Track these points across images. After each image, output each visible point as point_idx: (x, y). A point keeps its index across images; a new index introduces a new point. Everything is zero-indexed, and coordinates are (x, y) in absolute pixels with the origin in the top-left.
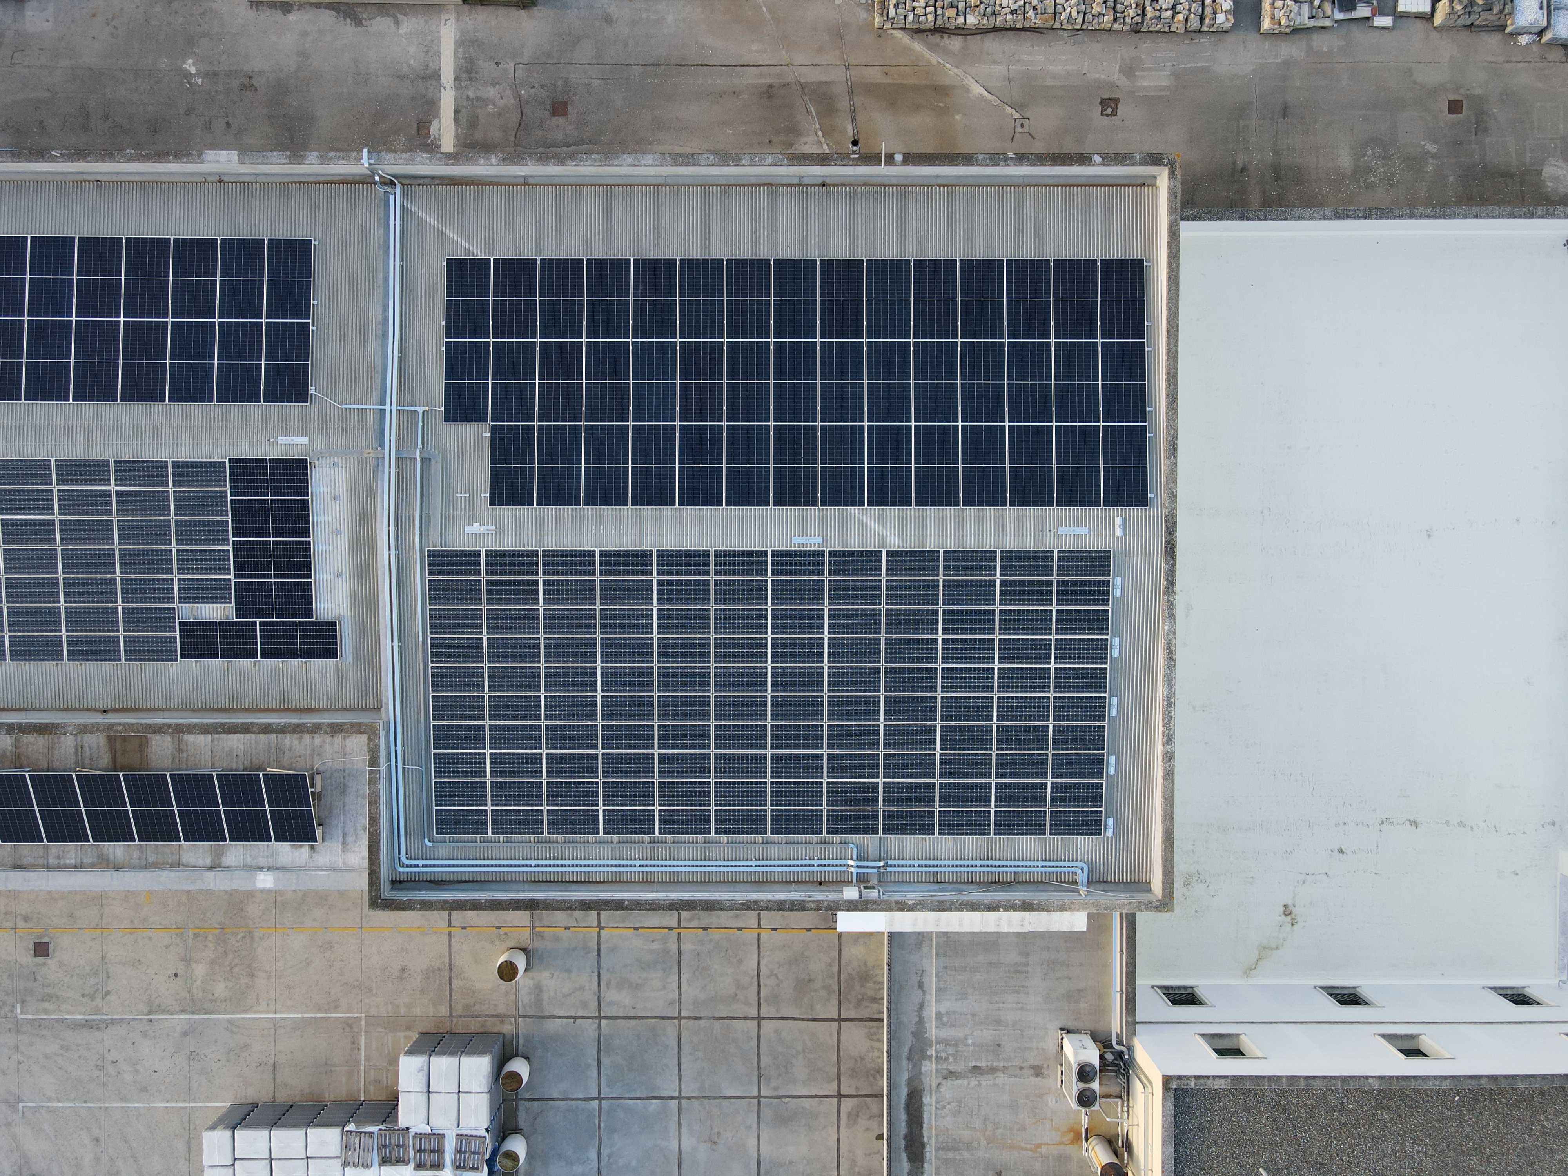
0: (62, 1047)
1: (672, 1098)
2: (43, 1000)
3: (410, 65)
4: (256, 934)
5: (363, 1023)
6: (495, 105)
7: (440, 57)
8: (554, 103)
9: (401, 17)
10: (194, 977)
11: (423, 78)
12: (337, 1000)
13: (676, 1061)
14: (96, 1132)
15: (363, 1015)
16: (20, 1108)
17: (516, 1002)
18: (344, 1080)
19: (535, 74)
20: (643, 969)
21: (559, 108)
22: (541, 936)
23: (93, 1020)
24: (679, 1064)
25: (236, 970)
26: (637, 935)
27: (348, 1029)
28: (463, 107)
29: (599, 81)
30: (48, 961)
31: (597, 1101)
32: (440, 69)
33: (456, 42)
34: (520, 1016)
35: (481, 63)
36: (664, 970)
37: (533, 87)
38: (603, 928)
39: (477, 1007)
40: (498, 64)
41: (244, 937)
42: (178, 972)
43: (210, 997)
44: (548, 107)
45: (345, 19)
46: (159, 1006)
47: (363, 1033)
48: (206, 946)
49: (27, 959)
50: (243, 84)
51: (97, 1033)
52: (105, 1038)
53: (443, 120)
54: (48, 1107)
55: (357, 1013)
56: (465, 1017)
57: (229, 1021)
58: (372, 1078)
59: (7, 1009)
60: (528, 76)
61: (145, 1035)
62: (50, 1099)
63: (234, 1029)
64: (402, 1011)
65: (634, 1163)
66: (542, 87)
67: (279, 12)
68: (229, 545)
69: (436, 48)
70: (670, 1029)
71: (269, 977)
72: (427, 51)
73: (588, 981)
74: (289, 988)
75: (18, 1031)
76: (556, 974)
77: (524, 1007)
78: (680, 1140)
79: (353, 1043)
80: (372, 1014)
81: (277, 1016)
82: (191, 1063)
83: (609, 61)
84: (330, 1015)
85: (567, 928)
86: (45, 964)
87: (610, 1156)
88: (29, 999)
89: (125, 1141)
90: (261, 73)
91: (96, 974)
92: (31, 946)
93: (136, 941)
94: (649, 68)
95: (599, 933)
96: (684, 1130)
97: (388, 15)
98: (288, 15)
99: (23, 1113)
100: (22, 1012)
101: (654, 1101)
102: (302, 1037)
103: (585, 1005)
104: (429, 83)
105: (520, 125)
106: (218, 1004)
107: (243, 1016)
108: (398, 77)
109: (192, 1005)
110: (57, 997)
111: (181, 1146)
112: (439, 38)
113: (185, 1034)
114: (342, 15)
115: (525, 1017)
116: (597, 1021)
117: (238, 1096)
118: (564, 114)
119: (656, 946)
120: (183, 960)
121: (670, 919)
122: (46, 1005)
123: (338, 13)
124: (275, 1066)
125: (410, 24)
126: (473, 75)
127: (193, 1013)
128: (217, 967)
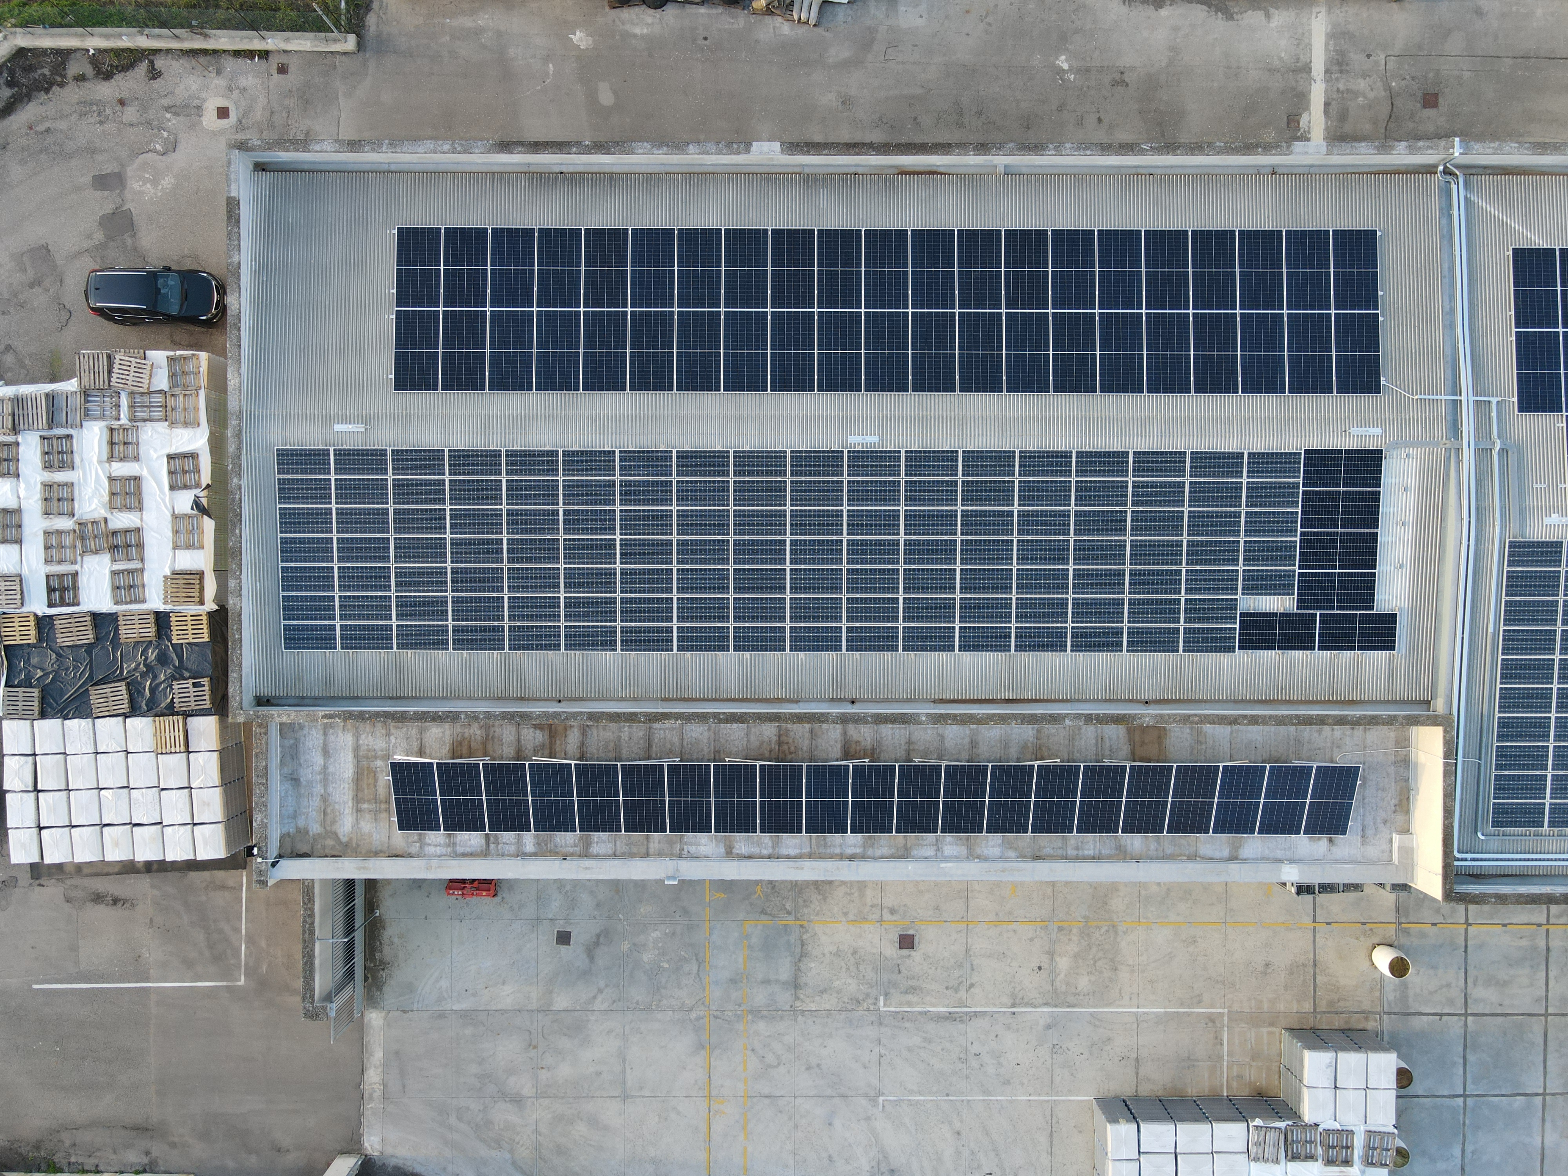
0: (925, 1039)
1: (1537, 1094)
2: (906, 993)
3: (1280, 59)
4: (1120, 928)
5: (1226, 1018)
6: (1365, 97)
7: (1311, 49)
8: (1425, 95)
9: (1272, 10)
10: (1057, 971)
11: (1293, 71)
12: (1200, 995)
13: (1542, 1058)
14: (957, 1125)
15: (1226, 1010)
16: (881, 1102)
17: (1381, 999)
18: (1206, 1076)
19: (1406, 67)
20: (1511, 965)
21: (1430, 100)
22: (1407, 932)
23: (957, 1013)
24: (1545, 1061)
25: (1099, 964)
26: (1505, 932)
27: (1210, 1024)
28: (1333, 99)
29: (1469, 73)
30: (913, 953)
31: (1462, 1099)
32: (1311, 62)
33: (1327, 34)
34: (1385, 1013)
35: (1352, 55)
36: (1532, 967)
37: (1404, 79)
38: (1470, 925)
39: (1341, 1004)
40: (1369, 56)
41: (1107, 931)
42: (1042, 965)
43: (1073, 990)
44: (1419, 99)
45: (1216, 13)
46: (1023, 999)
47: (1226, 1029)
48: (1070, 940)
49: (891, 951)
50: (1114, 80)
51: (961, 1026)
52: (968, 1031)
53: (1313, 113)
54: (909, 1100)
55: (1221, 1008)
56: (1329, 1013)
57: (1091, 1014)
58: (1235, 1074)
59: (870, 1001)
60: (1398, 68)
61: (1008, 1027)
62: (911, 1092)
63: (1097, 1023)
64: (1266, 1007)
65: (1497, 1159)
66: (1413, 78)
67: (1152, 7)
68: (1296, 536)
69: (1307, 41)
70: (1537, 1026)
71: (1133, 971)
72: (1298, 44)
73: (1453, 976)
74: (1151, 982)
75: (881, 1024)
76: (1422, 970)
77: (1389, 1004)
78: (1543, 1136)
79: (1216, 1038)
80: (1234, 1009)
81: (1139, 1010)
82: (1054, 1056)
83: (1480, 53)
84: (1193, 1010)
85: (1434, 924)
86: (909, 956)
87: (1473, 1153)
88: (892, 991)
89: (987, 1134)
90: (1133, 68)
91: (960, 966)
92: (896, 938)
93: (1000, 934)
94: (1520, 60)
95: (1466, 930)
96: (1548, 1125)
97: (1260, 9)
98: (1160, 10)
99: (884, 1106)
100: (885, 1005)
101: (1518, 1098)
102: (1165, 1031)
103: (1451, 1002)
104: (1300, 76)
105: (1390, 117)
106: (1081, 997)
107: (1105, 1010)
108: (1269, 70)
109: (1054, 998)
110: (921, 989)
111: (1043, 1139)
112: (1310, 31)
113: (1049, 1027)
114: (1213, 9)
115: (1389, 1013)
116: (1463, 1018)
117: (1101, 1090)
118: (1435, 105)
119: (1524, 943)
120: (1048, 953)
121: (1538, 914)
122: (910, 997)
123: (1210, 8)
124: (1137, 1060)
125: (1280, 18)
126: (1344, 67)
127: (1056, 1006)
128: (1080, 961)
